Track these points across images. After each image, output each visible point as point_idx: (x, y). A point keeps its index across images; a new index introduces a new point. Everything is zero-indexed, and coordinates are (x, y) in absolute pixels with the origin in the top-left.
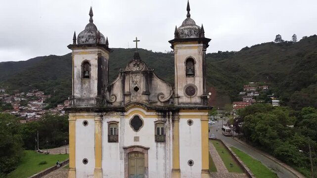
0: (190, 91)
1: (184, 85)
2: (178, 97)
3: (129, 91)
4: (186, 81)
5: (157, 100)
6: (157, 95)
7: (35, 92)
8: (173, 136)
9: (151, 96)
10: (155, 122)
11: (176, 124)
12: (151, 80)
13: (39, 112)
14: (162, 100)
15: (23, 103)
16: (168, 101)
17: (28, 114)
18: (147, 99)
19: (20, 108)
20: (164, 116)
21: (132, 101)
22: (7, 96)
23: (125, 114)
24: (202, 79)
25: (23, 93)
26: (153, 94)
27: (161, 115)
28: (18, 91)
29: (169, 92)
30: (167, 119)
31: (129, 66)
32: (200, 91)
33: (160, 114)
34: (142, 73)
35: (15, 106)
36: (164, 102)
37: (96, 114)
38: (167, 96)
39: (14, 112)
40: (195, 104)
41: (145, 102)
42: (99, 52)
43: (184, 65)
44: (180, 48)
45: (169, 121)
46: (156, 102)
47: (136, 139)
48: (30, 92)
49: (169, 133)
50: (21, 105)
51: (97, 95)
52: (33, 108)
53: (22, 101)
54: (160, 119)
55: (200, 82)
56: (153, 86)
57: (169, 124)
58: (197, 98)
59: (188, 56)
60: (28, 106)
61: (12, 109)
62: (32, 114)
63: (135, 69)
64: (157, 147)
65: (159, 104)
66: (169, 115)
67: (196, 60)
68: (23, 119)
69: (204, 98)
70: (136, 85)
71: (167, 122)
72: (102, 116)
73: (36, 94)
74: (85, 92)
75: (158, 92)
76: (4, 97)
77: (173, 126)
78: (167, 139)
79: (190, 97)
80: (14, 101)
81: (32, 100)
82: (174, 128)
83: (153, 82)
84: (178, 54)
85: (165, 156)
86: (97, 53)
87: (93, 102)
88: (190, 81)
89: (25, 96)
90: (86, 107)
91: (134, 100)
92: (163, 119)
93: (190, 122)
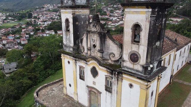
0: (134, 58)
1: (129, 51)
2: (124, 61)
3: (90, 47)
4: (131, 48)
5: (109, 58)
6: (109, 53)
7: (118, 5)
8: (117, 91)
9: (104, 54)
10: (106, 76)
11: (119, 82)
12: (104, 41)
13: (119, 17)
14: (113, 59)
15: (112, 12)
16: (118, 61)
17: (113, 18)
18: (101, 56)
19: (110, 14)
20: (112, 74)
21: (92, 54)
22: (105, 7)
23: (88, 63)
24: (146, 49)
25: (112, 5)
26: (106, 53)
27: (110, 72)
28: (110, 4)
29: (119, 53)
30: (114, 76)
31: (90, 26)
32: (143, 60)
33: (109, 70)
34: (98, 34)
35: (108, 13)
36: (115, 61)
37: (73, 58)
38: (117, 57)
39: (106, 17)
40: (138, 71)
41: (99, 58)
42: (73, 13)
43: (130, 30)
44: (129, 12)
45: (115, 78)
46: (108, 60)
47: (94, 83)
48: (116, 5)
49: (114, 88)
50: (111, 13)
51: (73, 45)
52: (116, 15)
53: (111, 10)
54: (109, 75)
55: (144, 51)
56: (106, 46)
57: (115, 81)
58: (139, 66)
59: (134, 22)
60: (114, 13)
61: (106, 15)
62: (115, 18)
63: (93, 29)
64: (106, 94)
65: (110, 61)
66: (115, 74)
67: (143, 27)
68: (110, 21)
69: (145, 68)
70: (94, 43)
71: (114, 79)
72: (76, 60)
73: (119, 6)
74: (68, 42)
75: (110, 52)
76: (103, 7)
77: (117, 84)
78: (113, 91)
79: (133, 63)
80: (107, 10)
81: (116, 10)
82: (118, 85)
83: (106, 42)
84: (126, 19)
85: (111, 102)
86: (72, 13)
87: (71, 49)
88: (135, 48)
89: (113, 7)
90: (69, 52)
91: (93, 55)
92: (111, 75)
93: (131, 86)
